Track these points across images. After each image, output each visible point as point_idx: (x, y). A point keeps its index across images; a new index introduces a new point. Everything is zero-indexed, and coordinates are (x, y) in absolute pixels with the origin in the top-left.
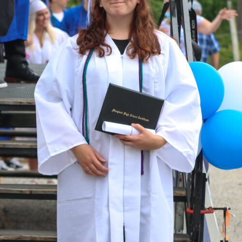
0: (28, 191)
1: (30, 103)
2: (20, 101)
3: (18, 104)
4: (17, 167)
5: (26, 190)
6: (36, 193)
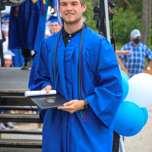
0: (16, 143)
1: (17, 92)
2: (12, 90)
3: (11, 92)
4: (11, 127)
5: (15, 143)
6: (20, 144)
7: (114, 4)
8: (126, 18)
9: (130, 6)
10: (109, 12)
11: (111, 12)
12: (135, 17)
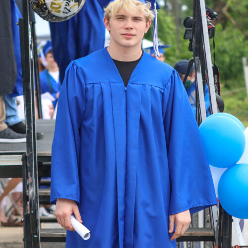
7: (215, 13)
8: (227, 39)
9: (233, 22)
10: (208, 25)
11: (210, 25)
12: (241, 38)
